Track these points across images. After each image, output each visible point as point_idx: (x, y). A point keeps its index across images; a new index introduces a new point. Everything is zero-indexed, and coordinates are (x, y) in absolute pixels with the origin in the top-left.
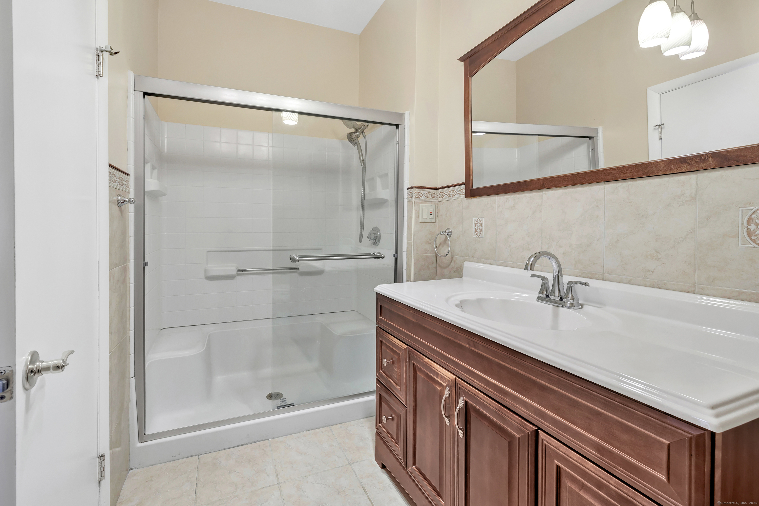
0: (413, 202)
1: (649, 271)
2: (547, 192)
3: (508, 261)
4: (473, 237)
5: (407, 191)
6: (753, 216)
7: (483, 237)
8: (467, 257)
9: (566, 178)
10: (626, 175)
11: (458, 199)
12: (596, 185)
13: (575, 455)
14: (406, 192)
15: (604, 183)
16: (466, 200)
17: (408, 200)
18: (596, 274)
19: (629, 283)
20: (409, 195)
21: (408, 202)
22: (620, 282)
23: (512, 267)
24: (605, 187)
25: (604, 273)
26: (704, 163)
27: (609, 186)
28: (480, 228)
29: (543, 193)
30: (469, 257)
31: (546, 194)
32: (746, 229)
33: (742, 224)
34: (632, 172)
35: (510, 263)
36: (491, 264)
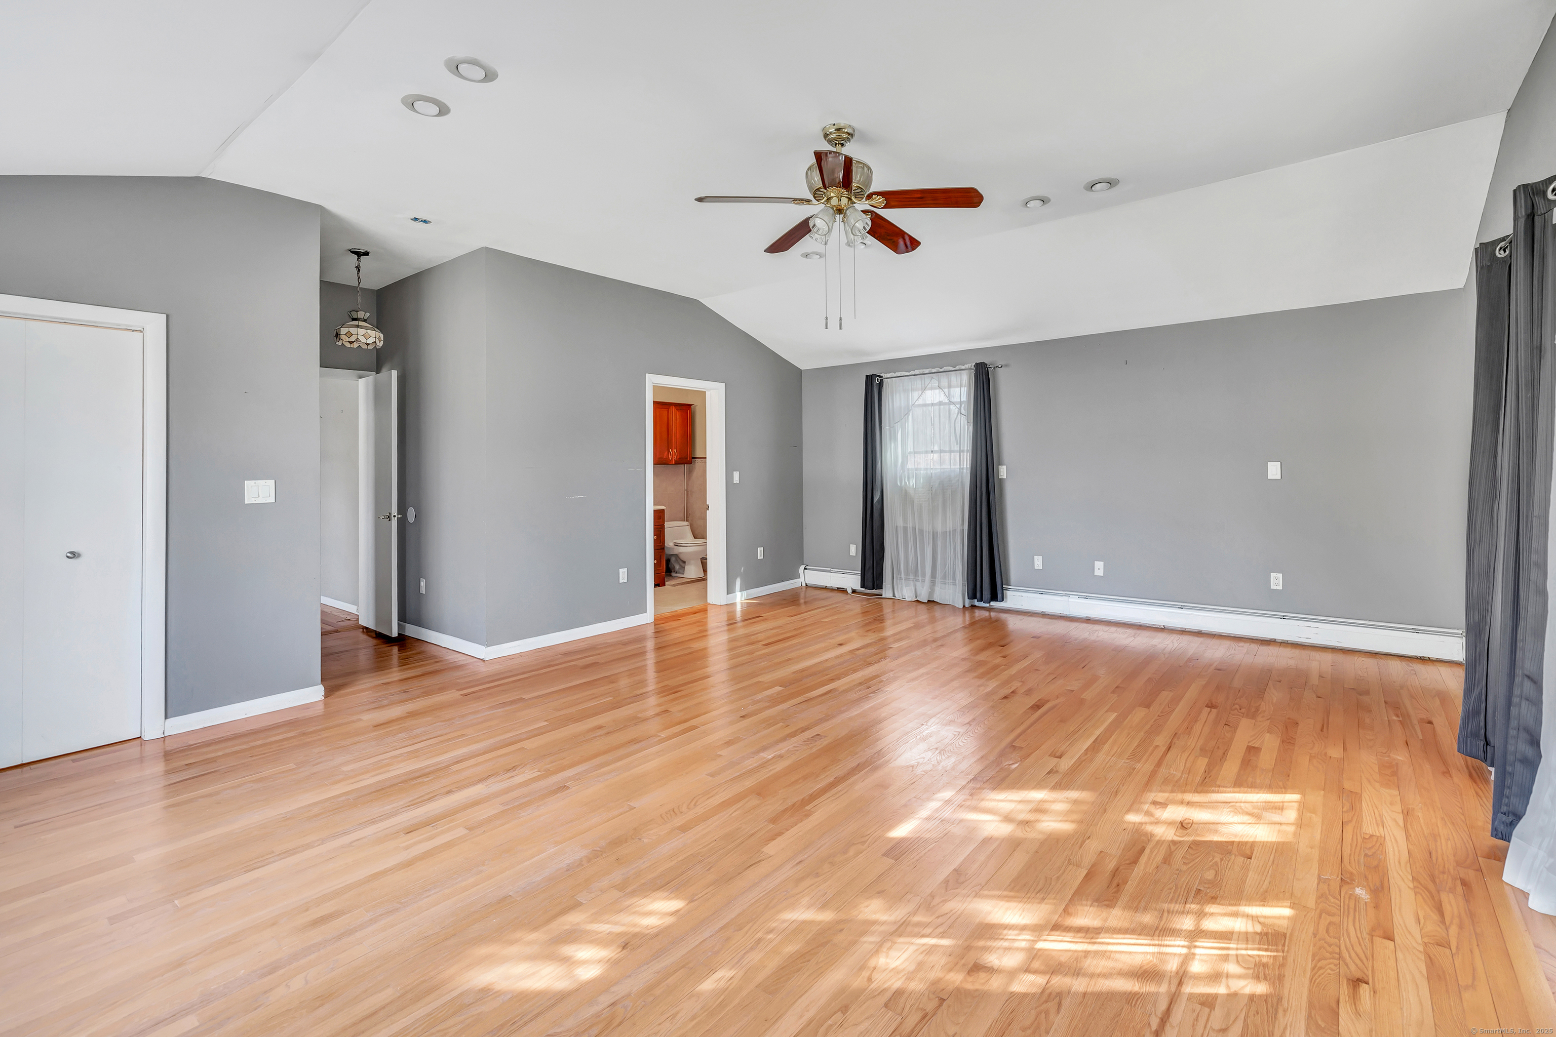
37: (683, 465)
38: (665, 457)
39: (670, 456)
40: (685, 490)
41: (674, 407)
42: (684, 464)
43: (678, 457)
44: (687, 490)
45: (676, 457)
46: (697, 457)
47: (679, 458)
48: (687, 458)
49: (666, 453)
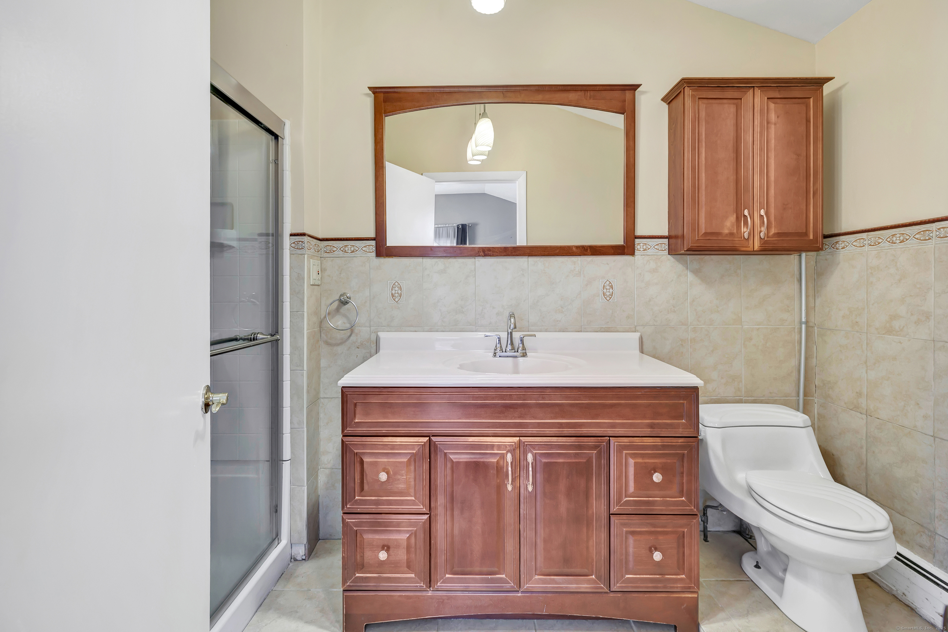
0: (306, 256)
1: (558, 321)
2: (480, 259)
3: (438, 326)
4: (389, 302)
5: (290, 238)
6: (605, 285)
7: (404, 302)
8: (378, 327)
9: (500, 249)
10: (544, 253)
11: (361, 256)
12: (522, 258)
13: (637, 439)
14: (287, 241)
15: (527, 257)
16: (376, 259)
17: (290, 251)
18: (523, 328)
19: (546, 331)
20: (293, 245)
21: (291, 254)
22: (540, 332)
23: (444, 332)
24: (528, 260)
25: (529, 326)
26: (586, 251)
27: (532, 260)
28: (399, 292)
29: (476, 259)
30: (382, 327)
31: (479, 261)
32: (603, 292)
33: (601, 289)
34: (548, 251)
35: (442, 328)
36: (416, 331)
37: (794, 258)
38: (726, 231)
39: (743, 229)
40: (801, 323)
41: (758, 92)
42: (799, 250)
43: (773, 231)
44: (807, 323)
45: (764, 229)
46: (843, 230)
47: (778, 234)
48: (806, 234)
49: (732, 218)
